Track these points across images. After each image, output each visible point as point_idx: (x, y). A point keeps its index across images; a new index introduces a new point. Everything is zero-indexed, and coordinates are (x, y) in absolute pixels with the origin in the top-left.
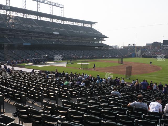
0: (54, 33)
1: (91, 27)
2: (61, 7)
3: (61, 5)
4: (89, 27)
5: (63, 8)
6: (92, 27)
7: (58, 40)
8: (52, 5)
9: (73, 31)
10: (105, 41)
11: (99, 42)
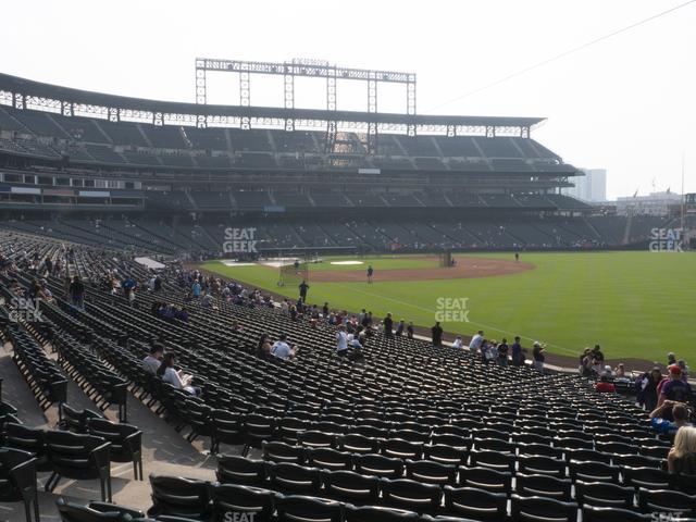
0: (361, 171)
1: (525, 135)
2: (408, 82)
3: (408, 75)
4: (519, 135)
5: (414, 82)
6: (531, 137)
7: (384, 190)
8: (376, 80)
9: (439, 158)
10: (572, 185)
11: (550, 192)
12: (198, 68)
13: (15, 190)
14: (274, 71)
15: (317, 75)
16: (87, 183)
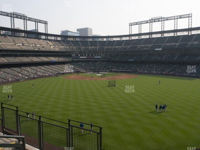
2: (189, 17)
8: (177, 19)
12: (130, 26)
13: (80, 57)
14: (147, 23)
15: (159, 21)
16: (97, 55)
